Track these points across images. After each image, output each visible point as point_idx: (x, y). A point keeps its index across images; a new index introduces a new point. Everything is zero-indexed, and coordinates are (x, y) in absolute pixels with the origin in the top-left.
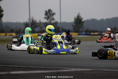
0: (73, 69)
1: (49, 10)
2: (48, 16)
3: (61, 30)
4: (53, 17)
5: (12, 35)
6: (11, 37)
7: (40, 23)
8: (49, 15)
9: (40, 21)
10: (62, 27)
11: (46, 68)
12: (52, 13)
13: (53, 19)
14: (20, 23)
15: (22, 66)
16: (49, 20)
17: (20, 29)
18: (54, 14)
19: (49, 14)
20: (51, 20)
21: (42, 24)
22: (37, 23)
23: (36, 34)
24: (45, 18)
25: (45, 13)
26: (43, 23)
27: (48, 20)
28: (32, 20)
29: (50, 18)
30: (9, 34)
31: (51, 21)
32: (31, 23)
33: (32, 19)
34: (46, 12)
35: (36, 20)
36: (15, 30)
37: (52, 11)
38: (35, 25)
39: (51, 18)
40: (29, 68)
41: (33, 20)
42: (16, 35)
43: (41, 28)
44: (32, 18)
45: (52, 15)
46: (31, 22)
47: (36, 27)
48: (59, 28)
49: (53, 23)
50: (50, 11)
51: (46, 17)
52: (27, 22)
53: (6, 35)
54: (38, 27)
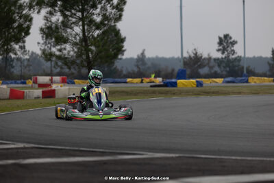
1: (226, 36)
2: (224, 47)
3: (245, 72)
4: (233, 48)
7: (210, 59)
8: (225, 44)
9: (209, 55)
12: (232, 40)
13: (233, 52)
16: (226, 53)
18: (234, 43)
19: (225, 42)
20: (229, 54)
21: (212, 60)
22: (204, 59)
24: (218, 50)
25: (218, 40)
26: (215, 60)
27: (223, 53)
28: (194, 54)
29: (227, 51)
30: (147, 80)
31: (229, 56)
33: (195, 52)
34: (220, 38)
35: (201, 54)
37: (231, 38)
38: (199, 63)
39: (229, 49)
41: (196, 54)
43: (211, 68)
44: (195, 50)
45: (230, 46)
46: (193, 58)
47: (201, 66)
48: (243, 67)
49: (233, 59)
50: (228, 38)
51: (221, 47)
53: (142, 82)
54: (204, 66)
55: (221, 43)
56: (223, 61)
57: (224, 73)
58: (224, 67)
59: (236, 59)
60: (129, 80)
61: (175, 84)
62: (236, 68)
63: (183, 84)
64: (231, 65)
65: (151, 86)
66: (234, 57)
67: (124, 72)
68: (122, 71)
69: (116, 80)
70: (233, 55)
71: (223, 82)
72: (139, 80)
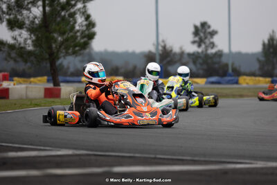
0: (259, 162)
1: (204, 25)
2: (200, 39)
3: (230, 71)
4: (212, 40)
7: (182, 53)
8: (202, 35)
9: (181, 48)
10: (233, 64)
11: (196, 159)
12: (211, 30)
13: (213, 45)
14: (133, 54)
15: (138, 153)
16: (203, 46)
17: (135, 67)
18: (213, 33)
19: (203, 32)
20: (207, 48)
21: (185, 56)
22: (175, 54)
24: (194, 42)
26: (189, 55)
27: (199, 46)
28: (162, 47)
29: (205, 43)
31: (206, 50)
32: (160, 55)
33: (163, 44)
34: (196, 27)
35: (171, 47)
36: (122, 71)
37: (209, 27)
38: (169, 59)
39: (207, 41)
40: (155, 158)
41: (164, 47)
44: (163, 41)
45: (209, 36)
46: (161, 52)
47: (171, 63)
48: (227, 65)
49: (212, 54)
50: (206, 27)
51: (197, 39)
52: (150, 52)
54: (175, 62)
55: (196, 32)
56: (200, 57)
57: (201, 72)
58: (201, 64)
59: (216, 54)
62: (216, 66)
64: (209, 61)
66: (214, 51)
67: (72, 70)
68: (68, 68)
69: (68, 78)
70: (212, 48)
71: (207, 83)
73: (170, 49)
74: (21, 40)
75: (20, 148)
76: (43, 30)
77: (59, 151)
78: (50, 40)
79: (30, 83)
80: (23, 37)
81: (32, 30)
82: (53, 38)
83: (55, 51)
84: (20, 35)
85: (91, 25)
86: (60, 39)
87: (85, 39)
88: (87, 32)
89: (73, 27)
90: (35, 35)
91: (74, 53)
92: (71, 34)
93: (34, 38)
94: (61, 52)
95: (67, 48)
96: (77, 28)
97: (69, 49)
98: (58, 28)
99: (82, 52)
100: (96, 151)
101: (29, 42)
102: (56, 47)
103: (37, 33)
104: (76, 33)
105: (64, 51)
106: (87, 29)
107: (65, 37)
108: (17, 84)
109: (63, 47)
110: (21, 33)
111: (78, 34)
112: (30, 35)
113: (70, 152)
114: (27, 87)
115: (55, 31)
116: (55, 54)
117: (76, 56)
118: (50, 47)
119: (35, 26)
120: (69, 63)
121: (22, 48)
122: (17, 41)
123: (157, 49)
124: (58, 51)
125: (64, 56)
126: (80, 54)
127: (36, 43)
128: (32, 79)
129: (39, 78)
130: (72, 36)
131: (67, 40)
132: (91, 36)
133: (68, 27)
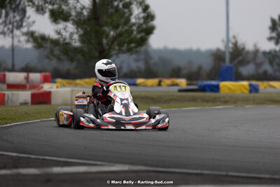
2: (279, 34)
5: (177, 85)
6: (176, 88)
7: (256, 52)
9: (255, 46)
14: (198, 52)
17: (200, 68)
21: (260, 55)
22: (248, 52)
23: (245, 83)
24: (270, 39)
26: (265, 53)
27: (277, 43)
28: (233, 43)
30: (168, 81)
32: (230, 53)
33: (233, 41)
34: (273, 21)
35: (244, 44)
36: (185, 72)
38: (240, 58)
41: (235, 44)
42: (188, 85)
43: (258, 65)
44: (234, 37)
46: (231, 50)
47: (243, 62)
51: (274, 35)
52: (218, 50)
53: (159, 84)
54: (248, 63)
56: (277, 56)
60: (139, 81)
61: (216, 89)
63: (230, 89)
65: (180, 91)
68: (121, 68)
72: (155, 81)
73: (242, 47)
74: (66, 35)
75: (66, 162)
76: (93, 23)
77: (113, 166)
78: (100, 34)
79: (76, 85)
80: (69, 31)
81: (79, 23)
82: (104, 32)
83: (107, 48)
84: (65, 29)
85: (150, 17)
86: (112, 33)
87: (143, 34)
88: (144, 26)
89: (128, 20)
90: (82, 28)
91: (129, 50)
92: (126, 28)
93: (81, 32)
94: (114, 49)
95: (121, 45)
96: (133, 20)
97: (123, 46)
98: (109, 21)
99: (138, 49)
100: (157, 166)
101: (76, 37)
102: (108, 44)
103: (85, 26)
104: (131, 27)
105: (117, 48)
106: (144, 22)
107: (118, 31)
108: (61, 87)
109: (116, 43)
110: (67, 26)
111: (135, 28)
112: (77, 29)
113: (126, 168)
114: (72, 91)
115: (106, 24)
116: (106, 52)
117: (132, 54)
118: (100, 44)
119: (82, 18)
120: (122, 62)
121: (67, 44)
122: (62, 35)
123: (227, 46)
124: (110, 48)
125: (117, 54)
126: (137, 52)
127: (83, 39)
128: (78, 81)
129: (87, 80)
130: (126, 31)
131: (120, 35)
132: (150, 31)
133: (122, 20)
